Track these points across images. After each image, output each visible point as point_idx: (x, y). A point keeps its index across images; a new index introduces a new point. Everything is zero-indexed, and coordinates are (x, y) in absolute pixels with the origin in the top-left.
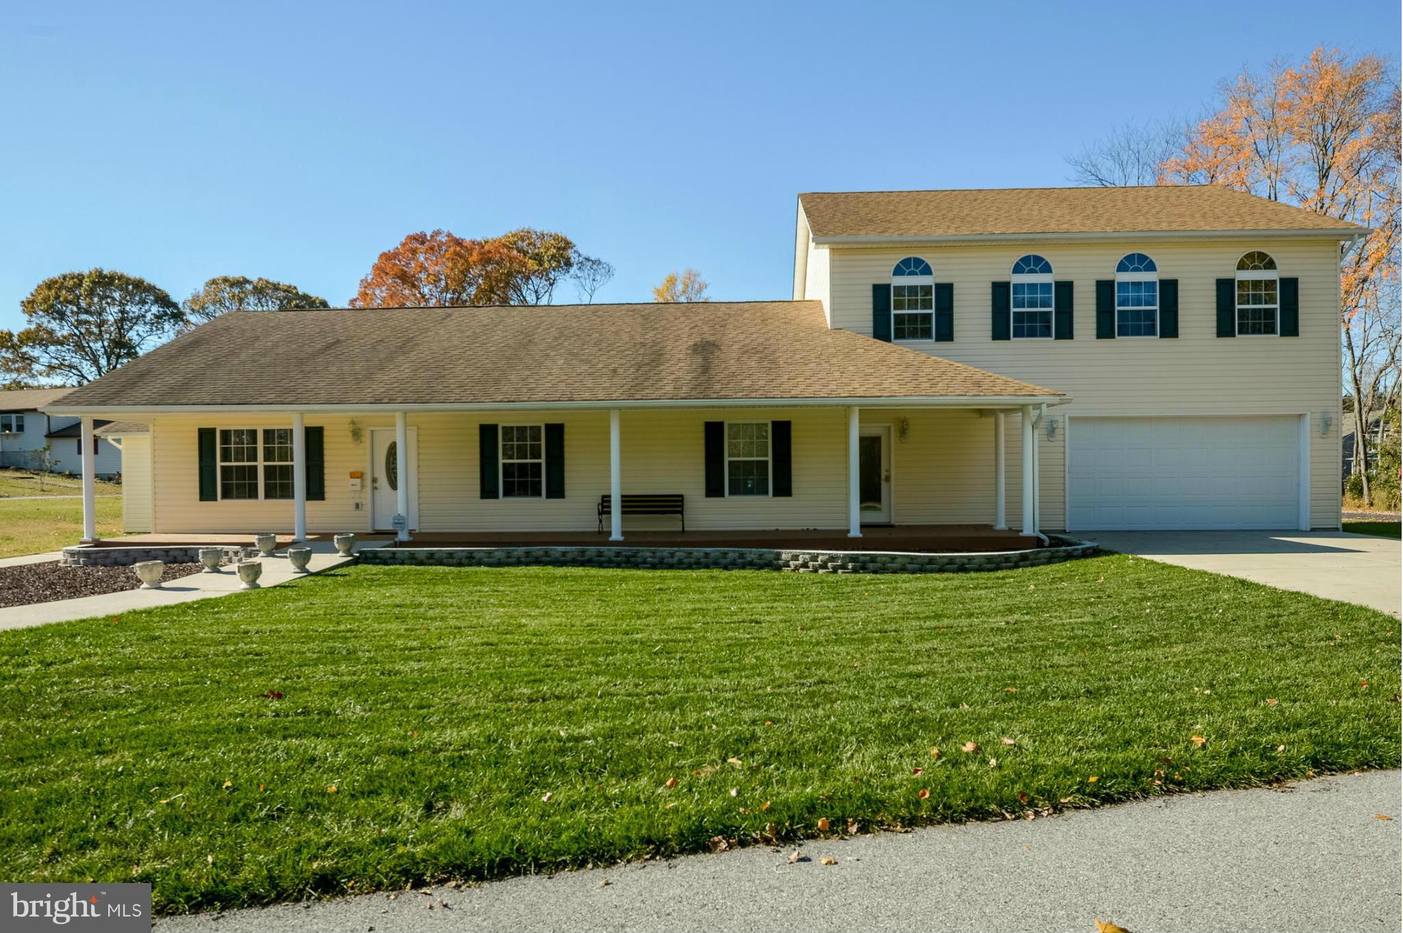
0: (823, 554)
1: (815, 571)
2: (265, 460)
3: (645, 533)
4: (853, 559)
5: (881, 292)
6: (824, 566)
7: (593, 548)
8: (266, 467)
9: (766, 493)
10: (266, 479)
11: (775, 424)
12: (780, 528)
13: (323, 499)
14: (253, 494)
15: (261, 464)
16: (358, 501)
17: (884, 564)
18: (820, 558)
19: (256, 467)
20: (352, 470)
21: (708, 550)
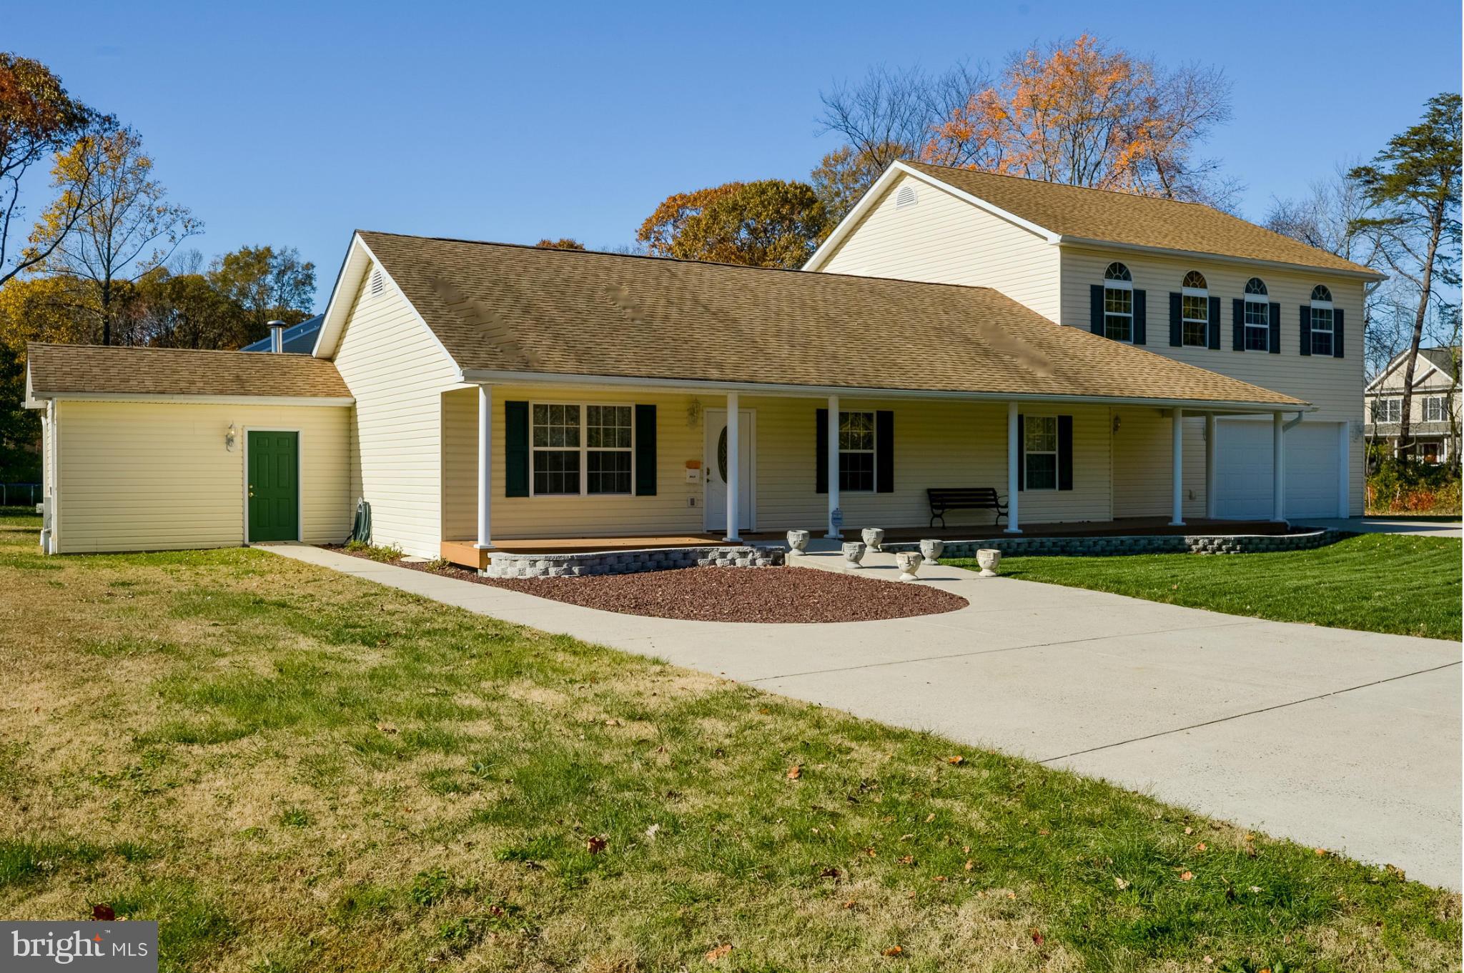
0: (1218, 538)
1: (1214, 552)
2: (589, 446)
3: (960, 528)
4: (1239, 541)
5: (1096, 291)
6: (1219, 549)
7: (1038, 540)
8: (590, 454)
9: (1054, 487)
10: (589, 469)
11: (1061, 418)
12: (1064, 521)
13: (654, 493)
14: (575, 489)
15: (584, 449)
16: (692, 496)
17: (1257, 544)
18: (1216, 542)
19: (577, 453)
20: (688, 459)
21: (1123, 538)
